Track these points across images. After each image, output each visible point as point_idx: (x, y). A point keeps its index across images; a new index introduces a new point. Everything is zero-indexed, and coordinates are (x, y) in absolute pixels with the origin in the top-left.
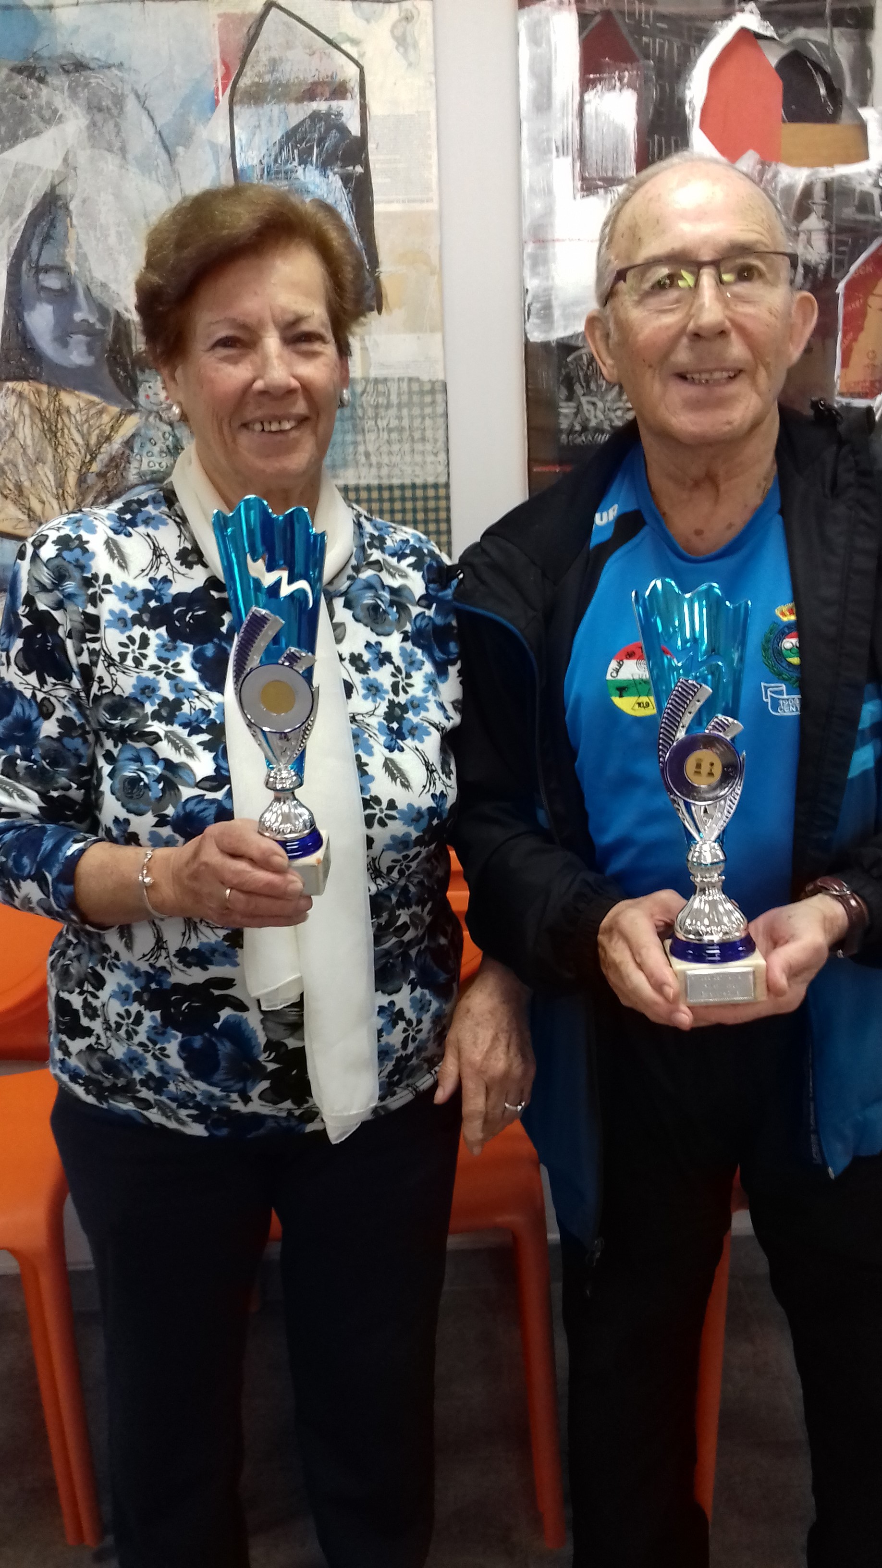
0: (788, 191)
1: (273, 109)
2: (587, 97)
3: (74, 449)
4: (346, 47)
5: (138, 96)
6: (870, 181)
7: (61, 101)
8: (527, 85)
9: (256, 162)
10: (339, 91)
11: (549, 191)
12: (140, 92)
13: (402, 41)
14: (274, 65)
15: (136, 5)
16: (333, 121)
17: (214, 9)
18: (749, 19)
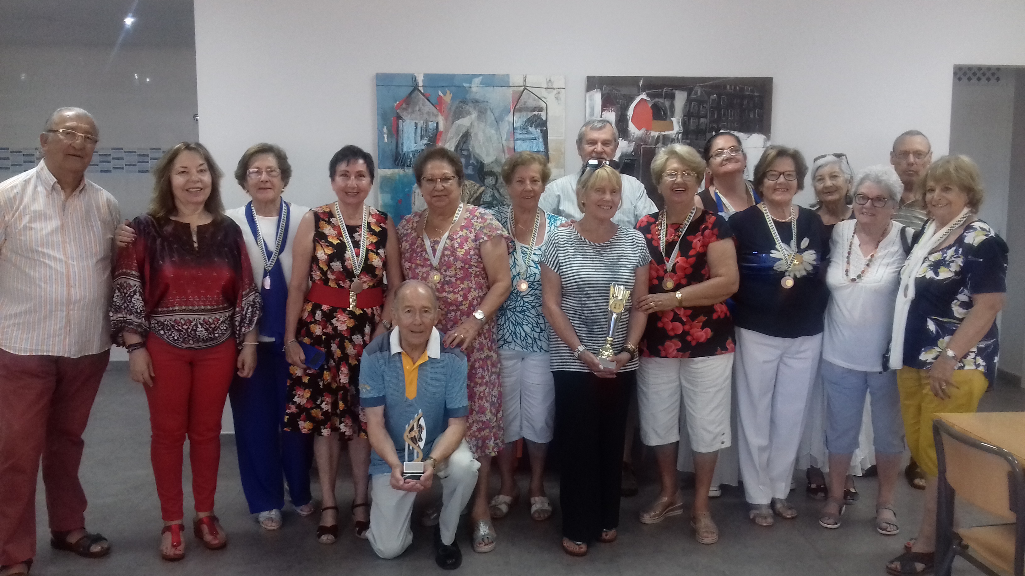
0: (654, 136)
1: (525, 113)
2: (603, 113)
3: (467, 195)
4: (543, 99)
5: (490, 109)
6: (674, 135)
7: (471, 110)
8: (588, 110)
9: (519, 126)
10: (541, 109)
12: (491, 107)
13: (557, 98)
14: (525, 103)
15: (492, 88)
16: (539, 117)
17: (511, 89)
18: (644, 96)
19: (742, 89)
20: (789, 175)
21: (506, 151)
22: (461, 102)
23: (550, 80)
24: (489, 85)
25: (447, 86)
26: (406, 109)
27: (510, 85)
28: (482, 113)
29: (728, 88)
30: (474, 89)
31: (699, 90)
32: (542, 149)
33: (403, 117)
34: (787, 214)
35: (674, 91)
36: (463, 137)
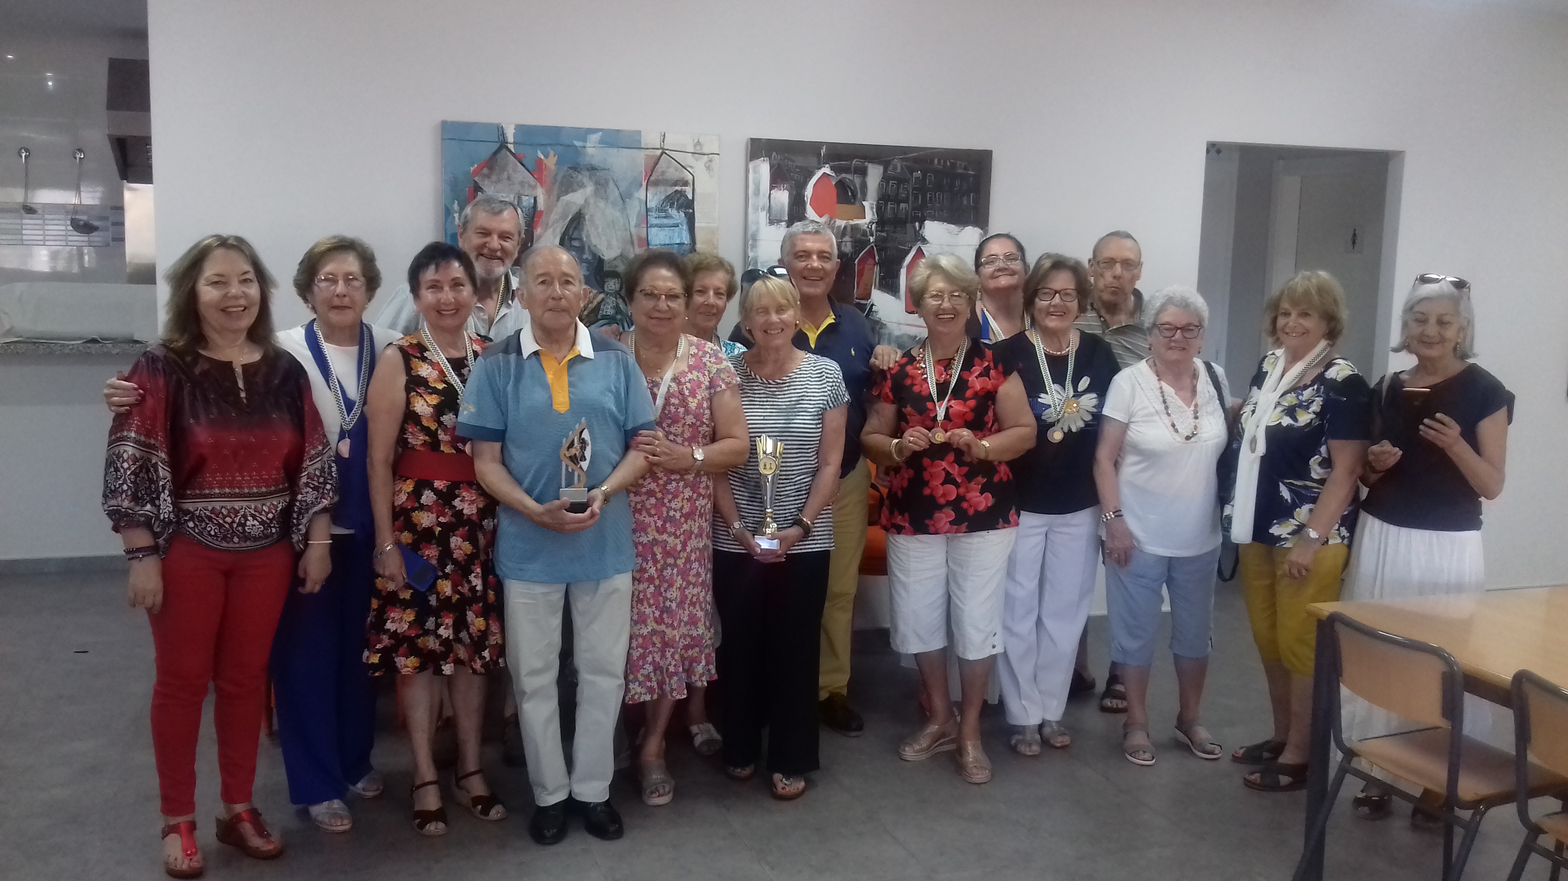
1: (662, 188)
2: (772, 192)
4: (688, 169)
5: (613, 180)
6: (866, 226)
7: (585, 180)
8: (752, 187)
9: (654, 206)
10: (686, 184)
11: (758, 223)
13: (708, 168)
14: (663, 173)
15: (616, 150)
16: (682, 194)
17: (643, 153)
18: (826, 170)
19: (953, 165)
20: (1067, 294)
21: (636, 242)
22: (571, 168)
23: (698, 141)
24: (612, 145)
25: (549, 145)
26: (488, 176)
27: (643, 146)
28: (601, 186)
29: (936, 161)
30: (590, 151)
31: (898, 164)
32: (686, 240)
33: (485, 188)
34: (1064, 346)
35: (867, 164)
36: (572, 220)
